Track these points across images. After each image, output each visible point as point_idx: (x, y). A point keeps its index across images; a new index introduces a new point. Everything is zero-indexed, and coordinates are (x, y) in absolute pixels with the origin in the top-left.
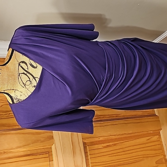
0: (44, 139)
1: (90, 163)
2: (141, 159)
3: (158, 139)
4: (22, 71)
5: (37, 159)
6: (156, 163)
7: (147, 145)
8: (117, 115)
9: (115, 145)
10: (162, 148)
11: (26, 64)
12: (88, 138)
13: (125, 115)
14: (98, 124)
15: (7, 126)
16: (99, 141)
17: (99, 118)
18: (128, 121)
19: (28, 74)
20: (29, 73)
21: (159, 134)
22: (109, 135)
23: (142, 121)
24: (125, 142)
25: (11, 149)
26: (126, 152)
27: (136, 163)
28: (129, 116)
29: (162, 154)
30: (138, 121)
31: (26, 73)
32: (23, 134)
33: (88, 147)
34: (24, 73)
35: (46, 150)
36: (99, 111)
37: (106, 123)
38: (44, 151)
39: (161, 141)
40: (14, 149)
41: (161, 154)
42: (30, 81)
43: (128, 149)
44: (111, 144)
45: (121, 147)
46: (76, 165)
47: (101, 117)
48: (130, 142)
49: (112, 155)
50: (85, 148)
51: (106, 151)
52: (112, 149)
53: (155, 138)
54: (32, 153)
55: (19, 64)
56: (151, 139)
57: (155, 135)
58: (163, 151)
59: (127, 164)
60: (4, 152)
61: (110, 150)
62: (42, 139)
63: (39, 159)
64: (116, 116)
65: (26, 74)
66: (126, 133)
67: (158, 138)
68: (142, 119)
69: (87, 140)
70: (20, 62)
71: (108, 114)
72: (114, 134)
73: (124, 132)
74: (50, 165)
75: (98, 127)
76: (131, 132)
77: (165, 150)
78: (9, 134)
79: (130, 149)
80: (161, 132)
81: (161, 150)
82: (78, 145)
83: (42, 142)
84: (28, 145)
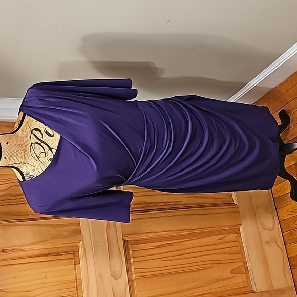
0: (67, 233)
1: (133, 269)
2: (208, 265)
3: (237, 239)
4: (35, 140)
5: (58, 261)
6: (232, 272)
7: (219, 247)
8: (175, 203)
9: (170, 244)
10: (241, 252)
11: (40, 131)
12: (131, 234)
13: (187, 203)
14: (146, 215)
15: (16, 214)
16: (147, 239)
17: (148, 206)
18: (191, 211)
19: (42, 144)
20: (44, 143)
21: (239, 232)
22: (162, 231)
23: (212, 211)
24: (186, 241)
25: (22, 246)
26: (187, 256)
27: (201, 272)
28: (193, 204)
29: (242, 259)
30: (206, 212)
31: (40, 142)
32: (39, 225)
33: (130, 246)
34: (37, 143)
35: (71, 249)
36: (149, 197)
37: (159, 214)
38: (68, 250)
39: (241, 241)
40: (27, 246)
41: (239, 260)
42: (45, 152)
43: (189, 252)
44: (164, 243)
45: (179, 249)
46: (112, 270)
47: (152, 205)
48: (193, 241)
49: (166, 259)
50: (126, 248)
51: (156, 253)
52: (165, 251)
53: (232, 237)
54: (51, 252)
55: (32, 132)
56: (225, 238)
57: (231, 233)
58: (244, 256)
59: (188, 272)
60: (12, 249)
61: (162, 252)
62: (65, 233)
63: (60, 261)
64: (174, 205)
65: (40, 144)
66: (188, 228)
67: (236, 237)
68: (212, 209)
69: (129, 236)
70: (33, 130)
71: (161, 201)
72: (169, 230)
73: (184, 228)
74: (75, 269)
75: (146, 219)
76: (195, 227)
77: (246, 255)
78: (19, 225)
79: (192, 251)
80: (241, 228)
81: (241, 255)
82: (116, 242)
83: (65, 237)
84: (46, 241)
